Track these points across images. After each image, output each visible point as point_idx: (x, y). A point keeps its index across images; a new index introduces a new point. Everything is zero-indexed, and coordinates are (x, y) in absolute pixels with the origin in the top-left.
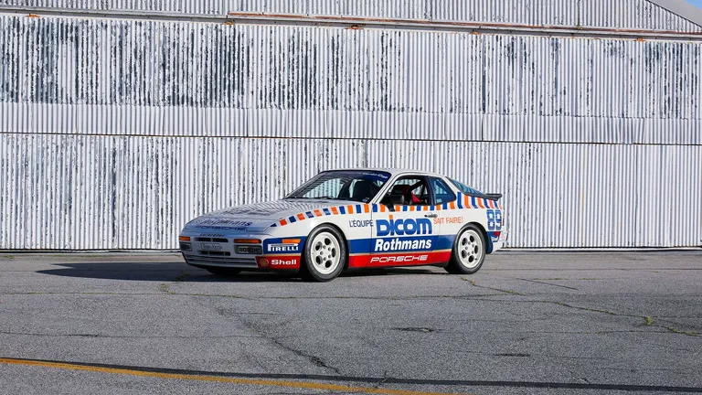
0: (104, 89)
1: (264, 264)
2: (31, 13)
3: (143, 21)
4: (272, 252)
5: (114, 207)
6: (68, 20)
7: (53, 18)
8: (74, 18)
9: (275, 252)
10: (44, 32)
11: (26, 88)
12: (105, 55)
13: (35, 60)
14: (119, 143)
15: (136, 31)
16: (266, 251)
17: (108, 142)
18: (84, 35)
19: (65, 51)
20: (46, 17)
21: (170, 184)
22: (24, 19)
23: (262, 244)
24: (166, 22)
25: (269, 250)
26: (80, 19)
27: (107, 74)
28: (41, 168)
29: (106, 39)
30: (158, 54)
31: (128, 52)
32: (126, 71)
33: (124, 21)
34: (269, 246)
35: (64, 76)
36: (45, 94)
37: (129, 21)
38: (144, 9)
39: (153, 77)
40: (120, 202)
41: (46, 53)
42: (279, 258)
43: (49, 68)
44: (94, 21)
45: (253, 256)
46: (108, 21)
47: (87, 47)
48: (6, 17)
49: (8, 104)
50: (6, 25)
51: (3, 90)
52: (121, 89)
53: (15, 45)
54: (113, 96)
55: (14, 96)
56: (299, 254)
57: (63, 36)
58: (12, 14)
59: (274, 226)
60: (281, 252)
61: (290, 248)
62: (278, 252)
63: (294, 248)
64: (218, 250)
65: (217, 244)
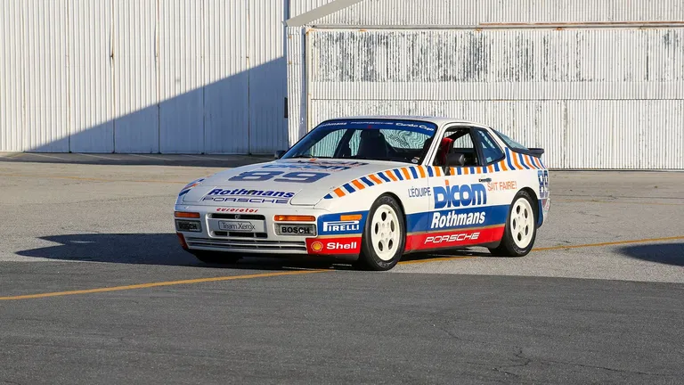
0: (403, 73)
1: (317, 247)
2: (361, 29)
3: (426, 31)
4: (328, 233)
6: (382, 32)
7: (374, 32)
8: (385, 30)
9: (332, 233)
10: (368, 40)
11: (358, 73)
12: (404, 52)
13: (363, 57)
14: (413, 105)
15: (421, 38)
16: (321, 232)
17: (406, 105)
18: (391, 41)
19: (380, 51)
20: (369, 31)
22: (357, 33)
23: (316, 223)
24: (440, 31)
25: (325, 229)
26: (389, 31)
27: (405, 63)
29: (404, 43)
30: (435, 51)
31: (417, 49)
32: (416, 62)
33: (414, 31)
34: (325, 224)
35: (380, 66)
36: (369, 76)
37: (417, 31)
38: (426, 23)
39: (432, 65)
41: (369, 52)
42: (335, 241)
43: (372, 61)
44: (397, 32)
45: (303, 238)
46: (405, 32)
47: (393, 48)
48: (347, 32)
49: (349, 83)
50: (346, 37)
51: (346, 75)
52: (413, 72)
53: (352, 48)
54: (408, 77)
55: (352, 78)
56: (360, 235)
57: (379, 42)
58: (350, 31)
59: (328, 197)
60: (339, 232)
61: (350, 227)
62: (336, 233)
63: (355, 226)
64: (247, 230)
65: (246, 222)
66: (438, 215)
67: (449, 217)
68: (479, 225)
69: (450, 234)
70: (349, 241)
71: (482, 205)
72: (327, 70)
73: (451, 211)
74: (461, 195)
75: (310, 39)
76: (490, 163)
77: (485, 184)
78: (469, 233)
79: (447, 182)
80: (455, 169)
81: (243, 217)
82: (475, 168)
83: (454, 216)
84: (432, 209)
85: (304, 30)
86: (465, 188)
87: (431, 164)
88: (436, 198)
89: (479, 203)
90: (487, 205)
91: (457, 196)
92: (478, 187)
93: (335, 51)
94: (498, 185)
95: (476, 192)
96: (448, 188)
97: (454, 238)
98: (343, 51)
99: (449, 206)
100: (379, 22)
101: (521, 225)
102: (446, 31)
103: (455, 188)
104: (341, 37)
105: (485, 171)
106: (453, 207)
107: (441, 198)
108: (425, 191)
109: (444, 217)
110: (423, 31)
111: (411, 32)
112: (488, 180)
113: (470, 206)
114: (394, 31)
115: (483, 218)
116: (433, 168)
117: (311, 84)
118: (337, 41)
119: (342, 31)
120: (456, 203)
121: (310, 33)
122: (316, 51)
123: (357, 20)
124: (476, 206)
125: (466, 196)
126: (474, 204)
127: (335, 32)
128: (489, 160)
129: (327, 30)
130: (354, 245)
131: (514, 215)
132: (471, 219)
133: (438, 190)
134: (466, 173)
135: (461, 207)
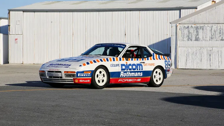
0: (208, 38)
1: (76, 81)
2: (195, 24)
3: (216, 25)
4: (80, 77)
5: (210, 61)
6: (201, 25)
7: (199, 25)
8: (202, 25)
10: (197, 28)
11: (194, 39)
12: (209, 32)
13: (195, 33)
14: (211, 49)
15: (215, 27)
16: (77, 76)
17: (209, 49)
18: (204, 28)
19: (200, 31)
20: (197, 25)
21: (221, 56)
22: (193, 26)
24: (221, 25)
26: (204, 25)
27: (209, 35)
28: (196, 53)
29: (209, 29)
30: (219, 31)
31: (213, 31)
32: (212, 35)
33: (212, 25)
34: (79, 74)
35: (200, 36)
36: (197, 39)
37: (213, 25)
38: (216, 22)
39: (218, 35)
40: (211, 60)
41: (197, 31)
43: (198, 34)
44: (206, 25)
46: (209, 25)
47: (205, 30)
48: (190, 25)
49: (190, 42)
50: (190, 27)
51: (189, 39)
52: (211, 38)
53: (191, 31)
54: (210, 40)
55: (191, 40)
56: (91, 78)
57: (200, 28)
58: (191, 25)
59: (81, 66)
60: (84, 77)
61: (87, 75)
62: (82, 77)
63: (89, 75)
64: (57, 76)
66: (123, 73)
67: (127, 73)
68: (140, 76)
72: (183, 38)
74: (132, 67)
75: (178, 28)
78: (137, 79)
79: (126, 62)
80: (131, 59)
81: (56, 72)
82: (139, 59)
83: (129, 73)
85: (176, 25)
86: (134, 65)
88: (122, 67)
89: (140, 69)
90: (143, 70)
91: (130, 67)
93: (186, 31)
94: (148, 64)
95: (138, 66)
96: (127, 64)
97: (130, 80)
98: (189, 32)
99: (127, 70)
100: (200, 22)
101: (158, 77)
102: (222, 24)
103: (130, 65)
104: (188, 27)
105: (143, 60)
107: (124, 67)
108: (118, 65)
109: (125, 73)
110: (215, 25)
111: (211, 25)
114: (205, 25)
115: (142, 75)
116: (122, 58)
117: (178, 42)
118: (187, 28)
119: (188, 25)
120: (130, 69)
121: (178, 26)
122: (180, 31)
123: (193, 21)
125: (134, 67)
126: (137, 70)
127: (186, 26)
128: (145, 56)
129: (183, 25)
130: (89, 81)
131: (154, 74)
132: (137, 74)
134: (135, 60)
135: (132, 71)
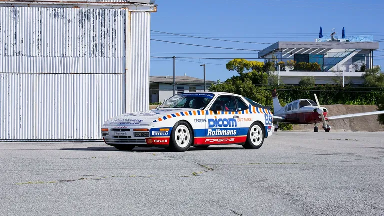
1: (150, 142)
4: (154, 136)
9: (156, 136)
16: (151, 135)
23: (149, 132)
25: (153, 134)
34: (153, 132)
42: (158, 139)
45: (144, 138)
56: (169, 137)
59: (156, 121)
60: (160, 136)
61: (164, 133)
62: (158, 136)
63: (167, 133)
64: (124, 135)
65: (124, 132)
66: (211, 130)
67: (217, 131)
68: (234, 135)
69: (219, 139)
70: (164, 139)
71: (234, 127)
73: (218, 129)
74: (223, 123)
76: (240, 111)
77: (237, 119)
79: (216, 117)
81: (123, 130)
83: (220, 131)
84: (208, 128)
87: (209, 110)
88: (210, 123)
89: (233, 126)
90: (237, 127)
92: (233, 120)
96: (216, 120)
97: (221, 140)
99: (217, 127)
105: (237, 114)
106: (218, 127)
108: (205, 120)
109: (214, 132)
112: (238, 117)
113: (228, 127)
115: (236, 133)
116: (209, 112)
124: (231, 127)
130: (166, 141)
132: (229, 133)
133: (210, 120)
135: (223, 127)
